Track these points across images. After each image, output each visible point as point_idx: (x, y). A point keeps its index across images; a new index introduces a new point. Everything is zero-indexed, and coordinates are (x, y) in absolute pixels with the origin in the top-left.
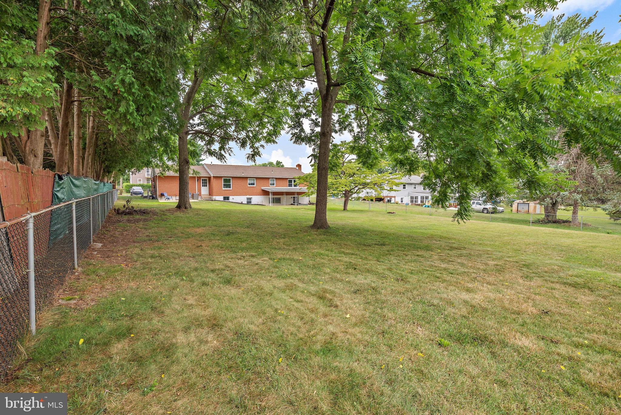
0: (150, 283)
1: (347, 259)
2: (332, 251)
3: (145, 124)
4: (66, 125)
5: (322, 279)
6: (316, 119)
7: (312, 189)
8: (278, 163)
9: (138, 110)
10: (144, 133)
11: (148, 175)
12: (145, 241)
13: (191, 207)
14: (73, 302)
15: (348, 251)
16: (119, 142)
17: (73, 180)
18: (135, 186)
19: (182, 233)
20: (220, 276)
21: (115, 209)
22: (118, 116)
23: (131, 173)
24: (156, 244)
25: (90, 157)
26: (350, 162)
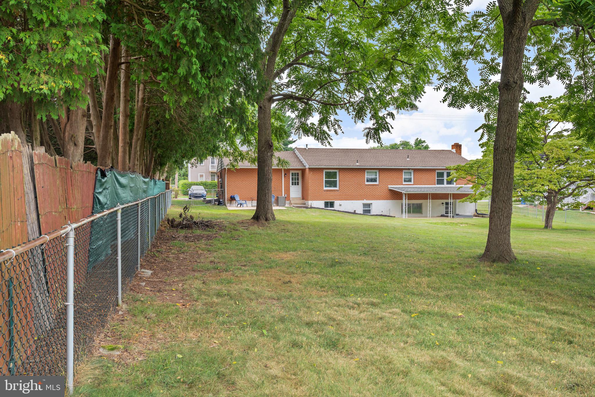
0: (215, 336)
1: (553, 323)
2: (521, 305)
3: (212, 90)
4: (111, 98)
5: (501, 355)
6: (493, 60)
7: (482, 189)
8: (419, 142)
9: (203, 70)
10: (211, 104)
11: (213, 167)
12: (208, 270)
13: (274, 219)
14: (116, 353)
15: (553, 308)
16: (175, 119)
17: (119, 177)
18: (194, 184)
19: (261, 260)
20: (320, 333)
21: (168, 220)
22: (177, 82)
23: (189, 165)
24: (224, 275)
25: (139, 142)
26: (559, 135)
